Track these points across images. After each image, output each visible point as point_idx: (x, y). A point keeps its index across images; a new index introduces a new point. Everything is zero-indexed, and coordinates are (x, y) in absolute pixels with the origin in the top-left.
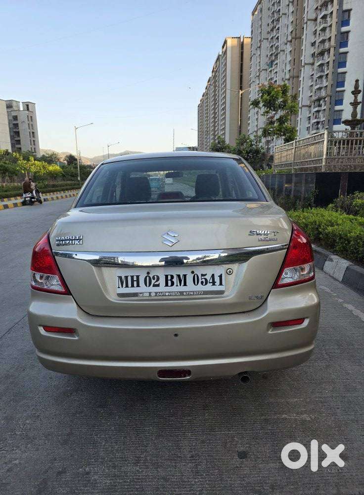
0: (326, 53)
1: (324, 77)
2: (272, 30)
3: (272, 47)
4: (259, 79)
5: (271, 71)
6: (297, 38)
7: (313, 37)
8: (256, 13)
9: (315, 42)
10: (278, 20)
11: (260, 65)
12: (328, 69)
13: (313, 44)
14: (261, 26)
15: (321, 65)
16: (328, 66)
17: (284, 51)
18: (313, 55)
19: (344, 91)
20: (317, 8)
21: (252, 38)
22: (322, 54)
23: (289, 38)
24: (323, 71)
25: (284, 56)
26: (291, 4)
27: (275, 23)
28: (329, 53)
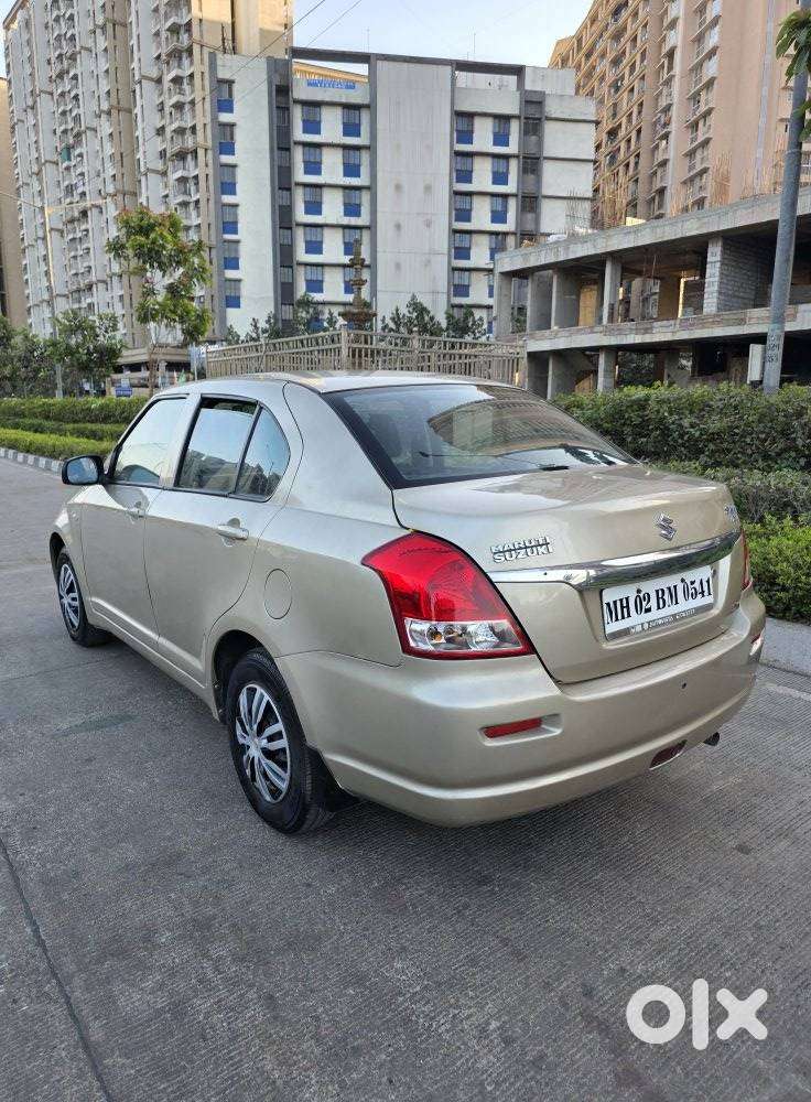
0: (189, 157)
1: (192, 206)
2: (60, 76)
3: (64, 113)
4: (40, 181)
5: (68, 168)
6: (121, 109)
7: (158, 115)
8: (15, 26)
9: (163, 128)
10: (73, 58)
11: (37, 149)
12: (198, 191)
13: (160, 131)
14: (30, 59)
15: (183, 180)
16: (197, 184)
17: (95, 130)
18: (163, 154)
19: (238, 242)
20: (159, 56)
21: (10, 82)
22: (181, 156)
23: (105, 106)
24: (186, 192)
25: (97, 142)
26: (98, 31)
27: (65, 62)
28: (196, 157)
